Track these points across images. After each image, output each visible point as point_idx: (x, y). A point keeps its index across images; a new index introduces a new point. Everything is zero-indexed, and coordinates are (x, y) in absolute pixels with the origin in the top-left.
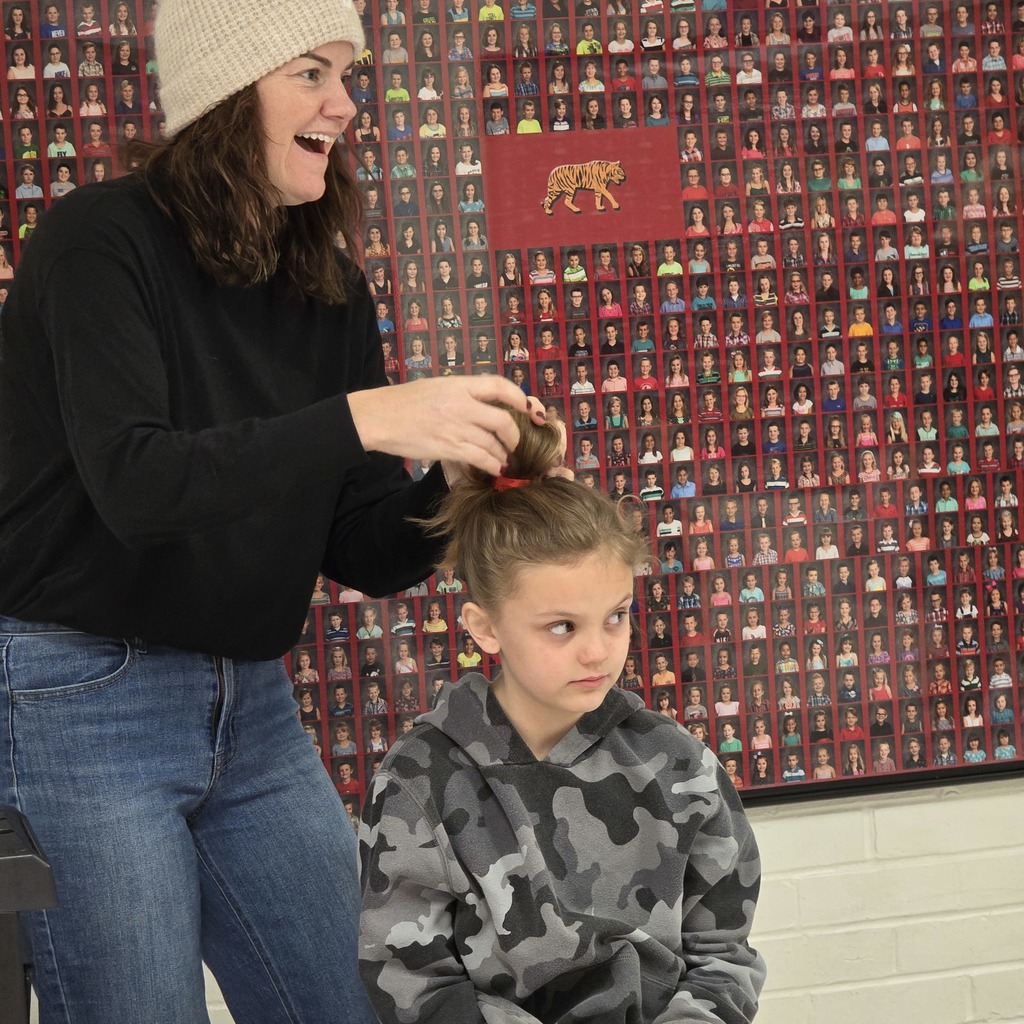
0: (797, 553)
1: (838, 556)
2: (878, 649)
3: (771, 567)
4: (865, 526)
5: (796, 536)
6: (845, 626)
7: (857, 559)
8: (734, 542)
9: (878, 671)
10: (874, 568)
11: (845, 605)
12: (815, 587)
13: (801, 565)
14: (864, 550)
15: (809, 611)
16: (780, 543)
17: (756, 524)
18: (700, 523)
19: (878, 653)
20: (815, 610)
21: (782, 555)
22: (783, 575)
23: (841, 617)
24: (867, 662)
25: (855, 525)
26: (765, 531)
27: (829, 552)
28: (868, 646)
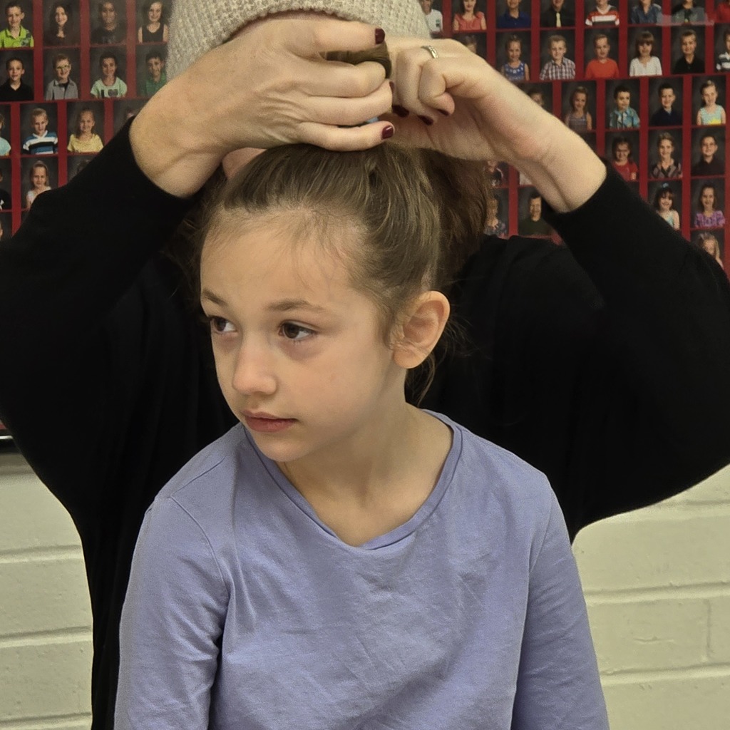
0: (603, 65)
1: (660, 73)
2: (709, 206)
3: (565, 83)
4: (700, 31)
5: (602, 42)
6: (665, 172)
7: (687, 78)
8: (515, 46)
9: (708, 238)
10: (711, 91)
11: (666, 143)
12: (627, 116)
13: (608, 82)
14: (698, 65)
15: (615, 148)
16: (580, 49)
17: (548, 21)
18: (469, 17)
19: (709, 213)
20: (623, 147)
21: (582, 66)
22: (582, 96)
23: (660, 159)
24: (692, 225)
25: (687, 29)
26: (559, 32)
27: (648, 67)
28: (695, 200)
